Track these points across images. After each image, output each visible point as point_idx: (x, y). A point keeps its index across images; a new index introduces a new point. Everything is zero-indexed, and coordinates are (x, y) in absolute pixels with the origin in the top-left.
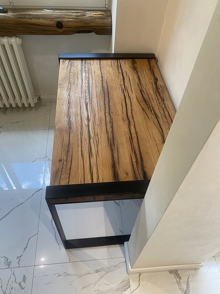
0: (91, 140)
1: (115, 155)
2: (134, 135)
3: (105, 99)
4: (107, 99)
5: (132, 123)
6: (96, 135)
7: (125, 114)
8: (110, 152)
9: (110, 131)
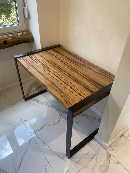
0: (67, 83)
1: (83, 85)
2: (83, 75)
3: (56, 67)
4: (57, 66)
5: (77, 71)
6: (67, 81)
7: (70, 69)
8: (80, 85)
9: (71, 77)
